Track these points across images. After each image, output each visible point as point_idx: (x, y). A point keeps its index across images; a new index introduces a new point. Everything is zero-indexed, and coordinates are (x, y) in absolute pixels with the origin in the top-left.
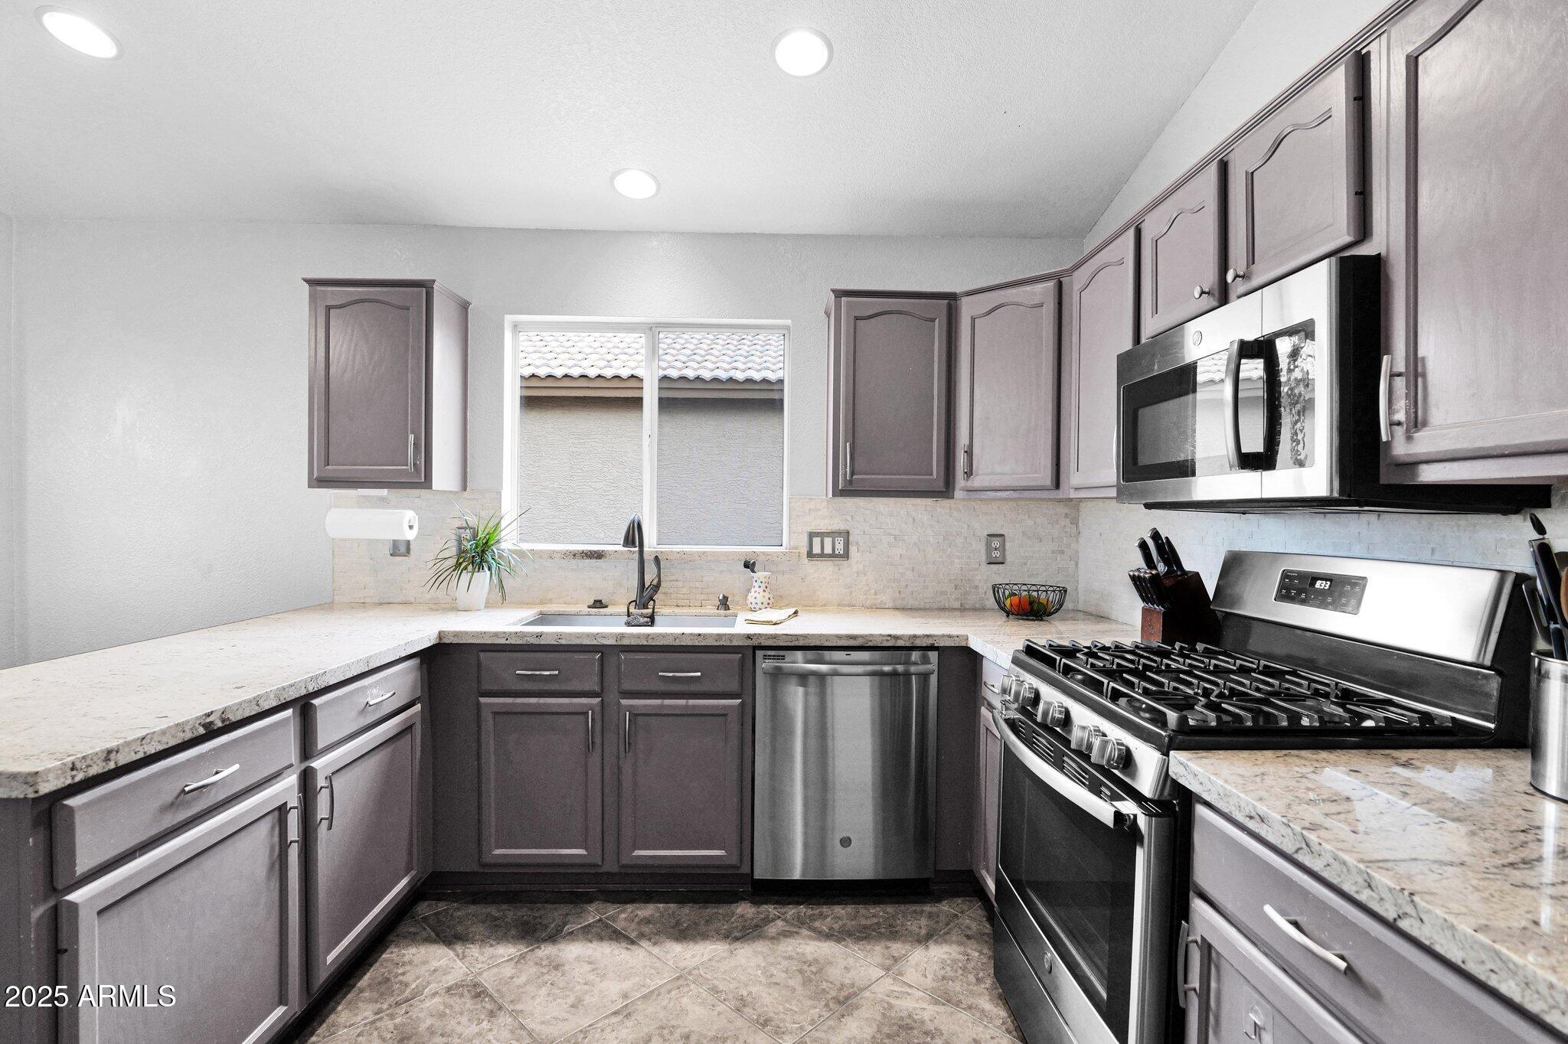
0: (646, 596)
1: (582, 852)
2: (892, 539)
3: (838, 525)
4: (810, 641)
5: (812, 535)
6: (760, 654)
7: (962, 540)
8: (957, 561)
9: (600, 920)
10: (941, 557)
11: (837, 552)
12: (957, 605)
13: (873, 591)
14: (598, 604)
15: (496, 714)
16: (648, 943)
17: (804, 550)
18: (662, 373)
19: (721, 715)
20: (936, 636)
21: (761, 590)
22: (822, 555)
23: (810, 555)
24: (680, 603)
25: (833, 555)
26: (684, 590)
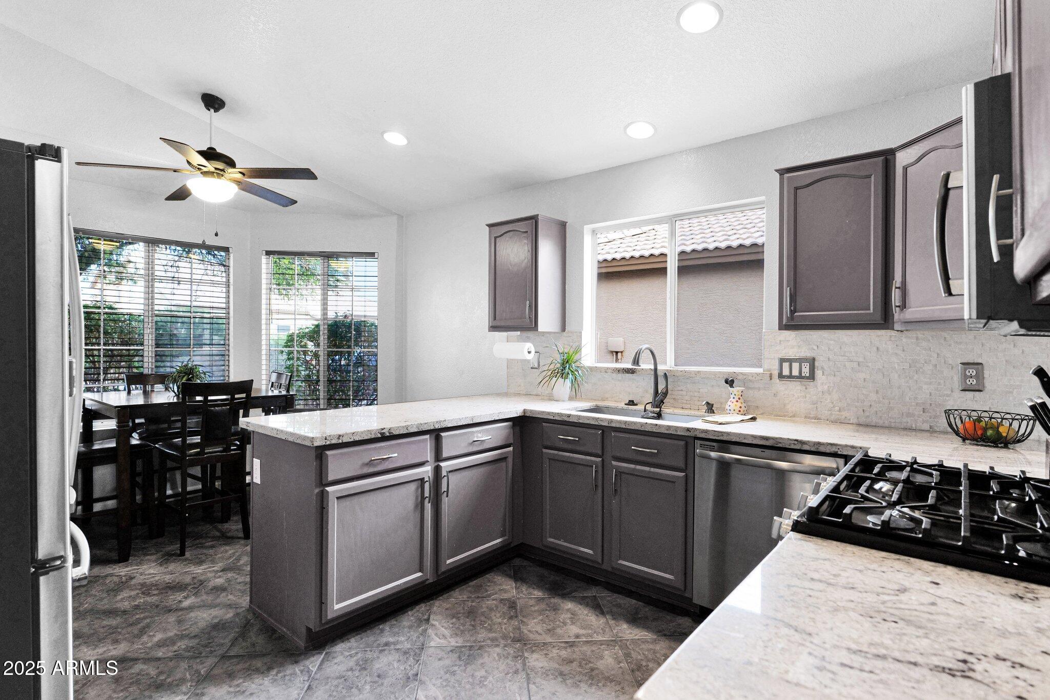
0: (659, 399)
1: (590, 552)
2: (855, 365)
3: (805, 353)
4: (732, 437)
5: (782, 361)
6: (698, 443)
7: (931, 367)
8: (925, 387)
9: (595, 596)
10: (907, 382)
11: (803, 375)
12: (926, 426)
13: (837, 408)
14: (631, 403)
15: (550, 459)
16: (611, 617)
17: (776, 373)
18: (679, 249)
19: (671, 481)
20: (839, 445)
21: (734, 401)
22: (791, 376)
23: (781, 376)
24: (684, 406)
25: (800, 377)
26: (687, 398)
